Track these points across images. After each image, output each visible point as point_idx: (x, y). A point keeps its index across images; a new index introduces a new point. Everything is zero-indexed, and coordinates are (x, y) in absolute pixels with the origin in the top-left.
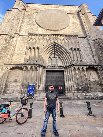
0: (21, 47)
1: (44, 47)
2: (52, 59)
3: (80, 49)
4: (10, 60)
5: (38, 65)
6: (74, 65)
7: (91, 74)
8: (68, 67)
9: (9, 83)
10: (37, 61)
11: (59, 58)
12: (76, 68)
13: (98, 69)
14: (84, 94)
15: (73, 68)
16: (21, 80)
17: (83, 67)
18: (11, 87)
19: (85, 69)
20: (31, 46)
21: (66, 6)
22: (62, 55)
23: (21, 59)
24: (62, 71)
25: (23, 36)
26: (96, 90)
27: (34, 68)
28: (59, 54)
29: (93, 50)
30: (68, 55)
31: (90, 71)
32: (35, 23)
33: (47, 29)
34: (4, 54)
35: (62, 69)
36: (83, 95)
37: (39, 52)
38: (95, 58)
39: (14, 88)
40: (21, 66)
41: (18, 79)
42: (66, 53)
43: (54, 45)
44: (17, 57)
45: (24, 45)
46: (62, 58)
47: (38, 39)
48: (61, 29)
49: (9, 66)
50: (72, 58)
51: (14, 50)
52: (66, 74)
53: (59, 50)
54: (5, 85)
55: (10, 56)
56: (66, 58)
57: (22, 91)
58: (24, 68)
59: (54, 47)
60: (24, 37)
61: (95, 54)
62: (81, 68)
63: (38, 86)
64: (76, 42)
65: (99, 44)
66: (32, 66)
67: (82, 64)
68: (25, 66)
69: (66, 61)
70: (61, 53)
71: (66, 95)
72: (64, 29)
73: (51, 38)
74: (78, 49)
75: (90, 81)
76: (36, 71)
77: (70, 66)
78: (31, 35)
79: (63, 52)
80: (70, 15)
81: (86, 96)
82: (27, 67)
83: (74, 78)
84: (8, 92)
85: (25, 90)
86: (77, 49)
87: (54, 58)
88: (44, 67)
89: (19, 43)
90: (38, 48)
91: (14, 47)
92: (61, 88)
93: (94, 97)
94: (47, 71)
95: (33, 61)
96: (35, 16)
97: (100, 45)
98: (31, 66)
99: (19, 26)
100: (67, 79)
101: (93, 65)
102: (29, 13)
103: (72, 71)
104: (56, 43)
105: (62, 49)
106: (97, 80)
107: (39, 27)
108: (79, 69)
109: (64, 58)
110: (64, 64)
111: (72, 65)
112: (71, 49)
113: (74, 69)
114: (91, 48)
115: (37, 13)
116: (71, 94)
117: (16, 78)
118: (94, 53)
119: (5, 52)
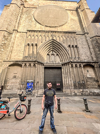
0: (19, 44)
1: (42, 44)
2: (50, 55)
3: (78, 46)
4: (9, 57)
5: (36, 62)
6: (72, 62)
7: (88, 71)
8: (65, 64)
9: (8, 80)
10: (36, 58)
11: (57, 55)
12: (74, 65)
13: (95, 66)
14: (81, 90)
15: (70, 65)
16: (20, 76)
17: (80, 64)
18: (10, 83)
19: (82, 66)
20: (29, 43)
21: (65, 2)
22: (60, 52)
23: (20, 56)
24: (60, 68)
25: (21, 33)
26: (92, 87)
27: (32, 65)
28: (57, 51)
29: (91, 47)
30: (66, 52)
31: (87, 68)
32: (34, 20)
33: (46, 26)
34: (3, 51)
35: (60, 66)
36: (80, 92)
37: (38, 49)
38: (93, 55)
39: (13, 84)
40: (20, 63)
41: (17, 75)
42: (64, 50)
43: (53, 42)
44: (16, 54)
45: (23, 42)
46: (60, 55)
47: (37, 36)
48: (60, 26)
49: (8, 62)
50: (70, 55)
51: (12, 46)
52: (64, 71)
53: (58, 47)
54: (4, 82)
55: (9, 53)
56: (64, 55)
57: (21, 87)
58: (23, 65)
59: (53, 44)
60: (23, 33)
61: (93, 52)
62: (78, 65)
63: (36, 82)
64: (74, 39)
65: (97, 41)
66: (31, 63)
67: (79, 61)
68: (24, 63)
69: (64, 59)
70: (59, 50)
71: (64, 91)
72: (62, 25)
73: (50, 34)
74: (76, 46)
75: (87, 78)
76: (34, 68)
77: (68, 63)
78: (29, 32)
79: (61, 50)
80: (68, 12)
81: (83, 92)
82: (26, 64)
83: (71, 74)
84: (8, 88)
85: (24, 86)
86: (74, 46)
87: (53, 55)
88: (42, 64)
89: (18, 40)
90: (36, 45)
91: (13, 44)
92: (59, 84)
93: (91, 93)
94: (45, 68)
95: (32, 58)
96: (33, 12)
97: (98, 43)
98: (29, 63)
99: (18, 22)
100: (65, 76)
101: (91, 62)
102: (28, 9)
103: (69, 68)
104: (54, 40)
105: (60, 46)
106: (94, 77)
107: (37, 23)
108: (77, 66)
109: (62, 55)
110: (62, 60)
111: (69, 62)
112: (69, 46)
113: (72, 66)
114: (89, 46)
115: (35, 9)
116: (69, 90)
117: (15, 75)
118: (92, 50)
119: (3, 49)
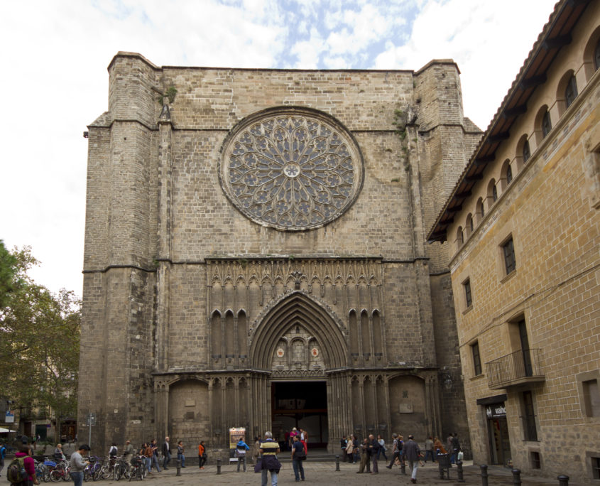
0: (185, 311)
1: (261, 310)
3: (385, 311)
4: (166, 360)
6: (354, 371)
7: (406, 394)
8: (337, 376)
9: (175, 424)
11: (314, 339)
12: (362, 379)
15: (350, 380)
16: (206, 413)
17: (381, 376)
20: (219, 309)
22: (323, 332)
23: (193, 354)
25: (185, 266)
31: (405, 385)
32: (220, 197)
34: (139, 340)
35: (320, 378)
40: (200, 378)
41: (195, 411)
42: (332, 329)
43: (297, 300)
44: (181, 347)
48: (326, 225)
49: (167, 378)
50: (354, 344)
51: (167, 323)
53: (313, 317)
54: (169, 429)
56: (335, 343)
57: (213, 441)
58: (211, 384)
60: (190, 267)
62: (374, 378)
63: (252, 429)
64: (373, 285)
66: (231, 376)
67: (380, 364)
68: (212, 376)
70: (317, 326)
73: (287, 271)
74: (375, 315)
75: (398, 414)
76: (243, 390)
78: (214, 264)
79: (324, 326)
82: (217, 380)
86: (370, 315)
88: (265, 376)
90: (242, 313)
95: (233, 360)
96: (213, 155)
99: (164, 223)
100: (335, 408)
102: (188, 137)
103: (346, 389)
104: (302, 294)
105: (321, 316)
106: (422, 410)
108: (370, 382)
109: (329, 343)
110: (329, 361)
111: (348, 371)
113: (355, 382)
118: (428, 327)
119: (140, 334)
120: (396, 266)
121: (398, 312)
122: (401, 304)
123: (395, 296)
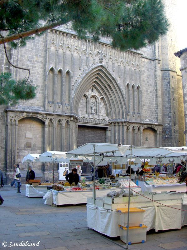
1: (79, 72)
2: (89, 99)
3: (141, 88)
5: (72, 119)
7: (147, 139)
8: (116, 124)
10: (69, 108)
11: (102, 98)
12: (131, 128)
13: (158, 132)
15: (125, 128)
16: (38, 144)
17: (139, 127)
19: (142, 131)
20: (54, 67)
27: (64, 123)
30: (121, 98)
35: (105, 124)
37: (72, 85)
38: (159, 111)
40: (40, 117)
41: (32, 142)
43: (99, 70)
49: (18, 114)
58: (47, 122)
61: (160, 104)
62: (136, 128)
64: (137, 70)
66: (61, 118)
67: (139, 121)
68: (48, 117)
73: (95, 49)
77: (123, 123)
82: (50, 119)
86: (136, 88)
87: (93, 97)
88: (77, 120)
94: (80, 127)
97: (169, 85)
103: (123, 133)
104: (104, 67)
108: (134, 130)
110: (111, 114)
112: (128, 85)
117: (29, 140)
120: (146, 60)
121: (146, 89)
122: (148, 84)
123: (145, 79)
